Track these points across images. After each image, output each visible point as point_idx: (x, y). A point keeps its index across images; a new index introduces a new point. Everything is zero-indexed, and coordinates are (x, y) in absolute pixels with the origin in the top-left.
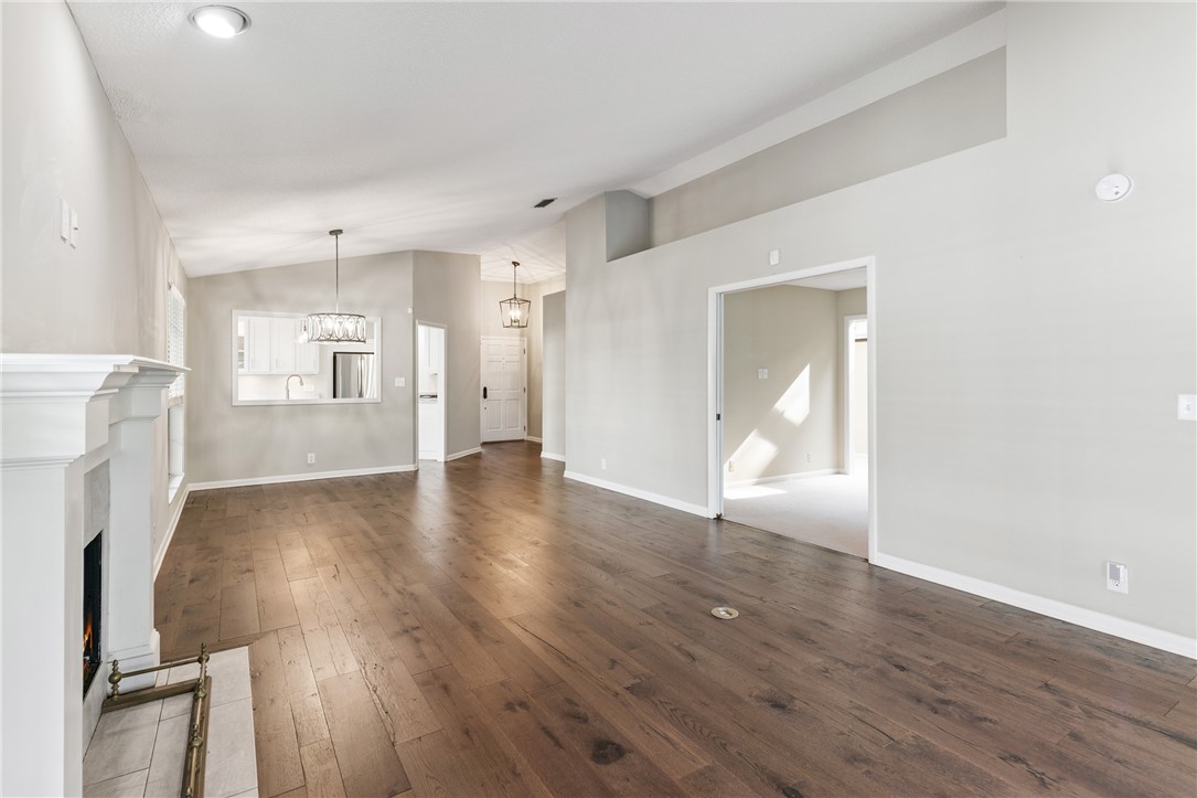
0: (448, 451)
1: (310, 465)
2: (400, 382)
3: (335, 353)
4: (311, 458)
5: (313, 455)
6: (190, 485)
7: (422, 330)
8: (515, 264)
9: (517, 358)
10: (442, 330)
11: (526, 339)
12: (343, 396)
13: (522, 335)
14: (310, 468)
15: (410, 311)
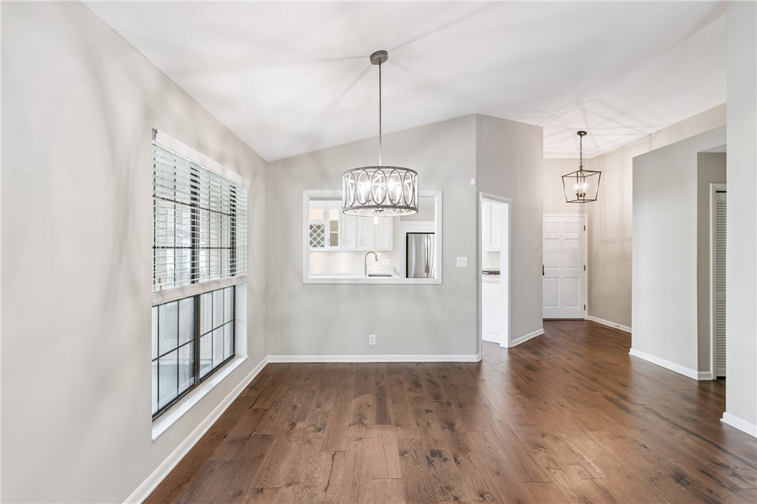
0: (512, 336)
1: (371, 347)
2: (462, 262)
3: (407, 233)
4: (373, 339)
5: (374, 336)
6: (269, 356)
7: (485, 205)
8: (581, 133)
9: (576, 235)
10: (506, 205)
11: (586, 216)
12: (415, 277)
13: (582, 212)
14: (371, 350)
15: (473, 182)
